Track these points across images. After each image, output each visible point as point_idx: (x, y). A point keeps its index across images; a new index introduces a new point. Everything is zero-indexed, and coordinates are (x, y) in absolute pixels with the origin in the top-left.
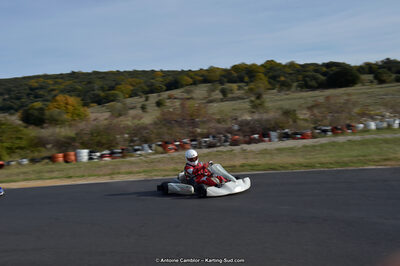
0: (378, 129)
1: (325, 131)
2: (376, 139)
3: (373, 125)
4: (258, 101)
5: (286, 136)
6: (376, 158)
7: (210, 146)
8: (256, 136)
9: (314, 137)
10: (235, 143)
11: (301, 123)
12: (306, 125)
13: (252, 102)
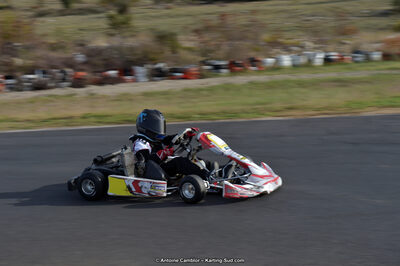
0: (295, 66)
1: (217, 68)
2: (289, 81)
3: (286, 60)
4: (121, 18)
5: (159, 74)
6: (278, 106)
7: (38, 87)
8: (113, 73)
9: (201, 76)
10: (78, 83)
11: (184, 54)
12: (190, 56)
13: (111, 17)
